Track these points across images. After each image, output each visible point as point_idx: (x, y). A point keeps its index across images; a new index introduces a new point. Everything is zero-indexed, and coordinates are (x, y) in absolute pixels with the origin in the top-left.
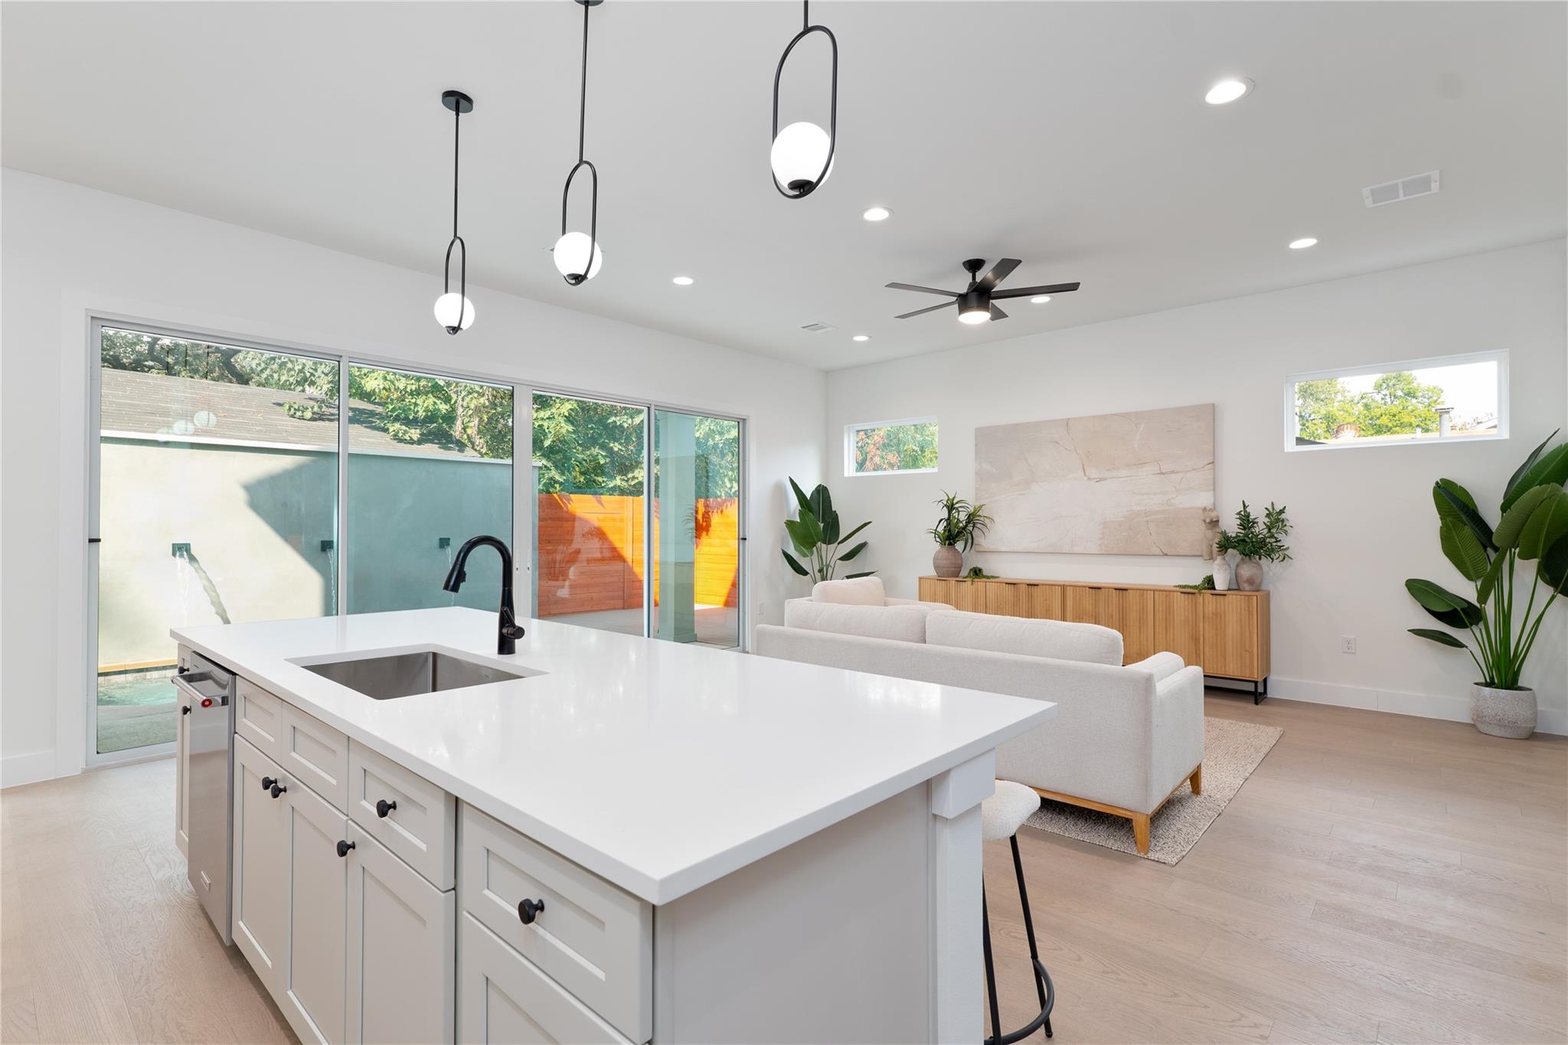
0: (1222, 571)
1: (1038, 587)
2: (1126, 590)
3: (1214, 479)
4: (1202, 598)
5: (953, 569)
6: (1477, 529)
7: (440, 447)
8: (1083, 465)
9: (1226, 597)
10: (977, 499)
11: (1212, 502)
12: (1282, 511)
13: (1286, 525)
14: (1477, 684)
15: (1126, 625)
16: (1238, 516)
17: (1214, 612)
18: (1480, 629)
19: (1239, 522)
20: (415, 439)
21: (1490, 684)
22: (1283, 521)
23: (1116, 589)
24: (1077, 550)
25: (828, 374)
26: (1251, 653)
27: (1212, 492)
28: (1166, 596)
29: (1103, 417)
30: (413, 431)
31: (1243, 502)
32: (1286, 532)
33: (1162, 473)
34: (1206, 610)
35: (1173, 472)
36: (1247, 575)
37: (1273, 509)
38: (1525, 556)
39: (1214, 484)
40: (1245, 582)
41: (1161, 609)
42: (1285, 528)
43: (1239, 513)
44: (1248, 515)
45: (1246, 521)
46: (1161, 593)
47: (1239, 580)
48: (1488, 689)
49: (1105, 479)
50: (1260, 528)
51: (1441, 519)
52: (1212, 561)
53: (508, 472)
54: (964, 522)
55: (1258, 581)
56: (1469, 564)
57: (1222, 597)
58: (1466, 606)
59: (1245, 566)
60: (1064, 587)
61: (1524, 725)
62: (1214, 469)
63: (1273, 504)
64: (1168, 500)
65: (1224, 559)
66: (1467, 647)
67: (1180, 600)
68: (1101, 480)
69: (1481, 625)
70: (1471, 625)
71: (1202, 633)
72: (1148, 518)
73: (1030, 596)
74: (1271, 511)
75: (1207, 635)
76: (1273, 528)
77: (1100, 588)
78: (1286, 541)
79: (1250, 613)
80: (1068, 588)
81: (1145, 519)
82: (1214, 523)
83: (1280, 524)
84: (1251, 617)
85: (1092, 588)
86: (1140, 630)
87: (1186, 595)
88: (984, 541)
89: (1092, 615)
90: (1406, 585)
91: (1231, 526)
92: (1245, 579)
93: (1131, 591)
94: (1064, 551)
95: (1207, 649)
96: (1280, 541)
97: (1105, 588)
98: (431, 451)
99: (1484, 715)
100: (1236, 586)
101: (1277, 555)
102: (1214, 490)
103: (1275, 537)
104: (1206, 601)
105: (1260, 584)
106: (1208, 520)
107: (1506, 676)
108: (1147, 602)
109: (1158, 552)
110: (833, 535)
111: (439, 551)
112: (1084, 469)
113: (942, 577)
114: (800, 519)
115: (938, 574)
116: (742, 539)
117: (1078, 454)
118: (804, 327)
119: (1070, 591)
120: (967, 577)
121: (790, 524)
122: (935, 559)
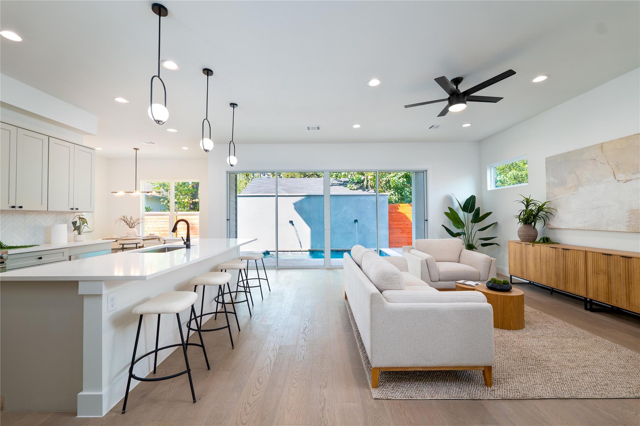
1: (569, 251)
2: (631, 258)
5: (528, 237)
7: (361, 191)
8: (614, 172)
10: (547, 199)
15: (631, 283)
23: (623, 257)
24: (610, 229)
25: (480, 142)
29: (628, 138)
30: (355, 186)
49: (631, 180)
53: (375, 197)
54: (537, 211)
68: (627, 181)
73: (565, 257)
80: (589, 253)
85: (605, 254)
88: (554, 223)
89: (606, 273)
93: (635, 259)
94: (601, 230)
97: (615, 255)
110: (477, 218)
111: (354, 224)
112: (614, 175)
113: (522, 241)
114: (450, 211)
115: (520, 240)
116: (426, 220)
117: (610, 165)
118: (430, 128)
119: (590, 256)
120: (539, 242)
121: (446, 214)
122: (518, 231)
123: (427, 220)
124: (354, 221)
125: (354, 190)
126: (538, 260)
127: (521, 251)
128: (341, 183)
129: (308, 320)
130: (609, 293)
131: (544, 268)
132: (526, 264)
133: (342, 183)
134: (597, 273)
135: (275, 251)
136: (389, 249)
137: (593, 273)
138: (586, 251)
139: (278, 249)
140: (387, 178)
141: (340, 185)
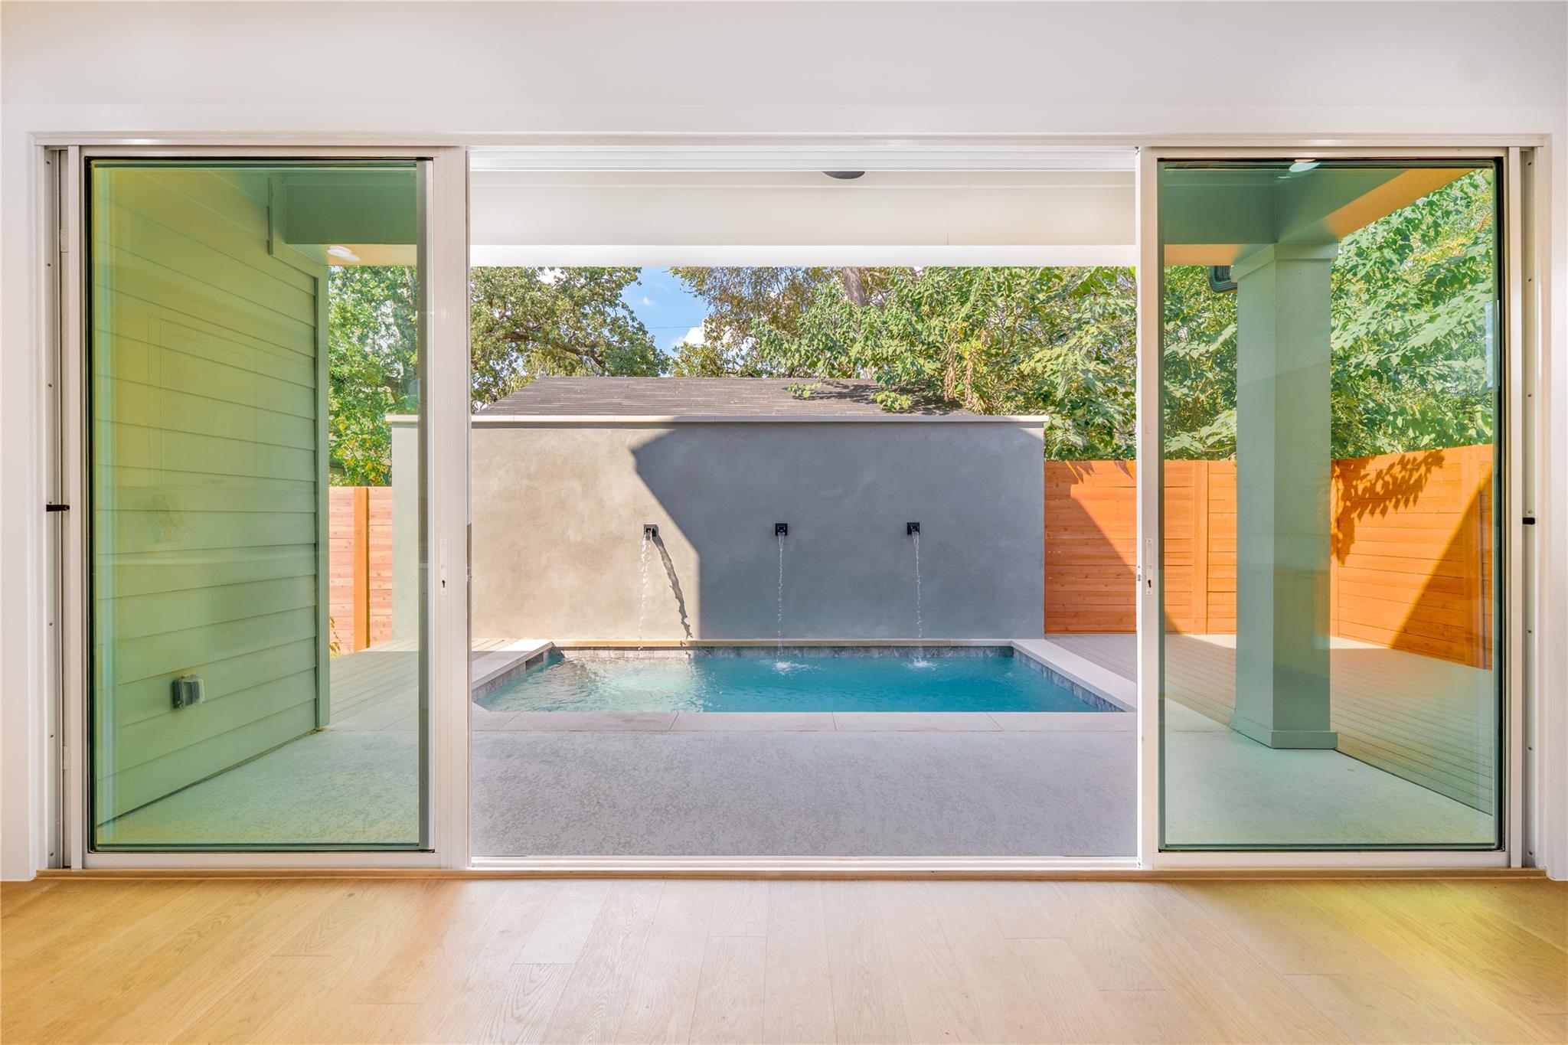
7: (923, 414)
20: (906, 406)
30: (902, 397)
98: (919, 416)
111: (904, 541)
124: (903, 529)
125: (902, 410)
128: (844, 391)
133: (847, 390)
140: (1039, 361)
141: (840, 396)
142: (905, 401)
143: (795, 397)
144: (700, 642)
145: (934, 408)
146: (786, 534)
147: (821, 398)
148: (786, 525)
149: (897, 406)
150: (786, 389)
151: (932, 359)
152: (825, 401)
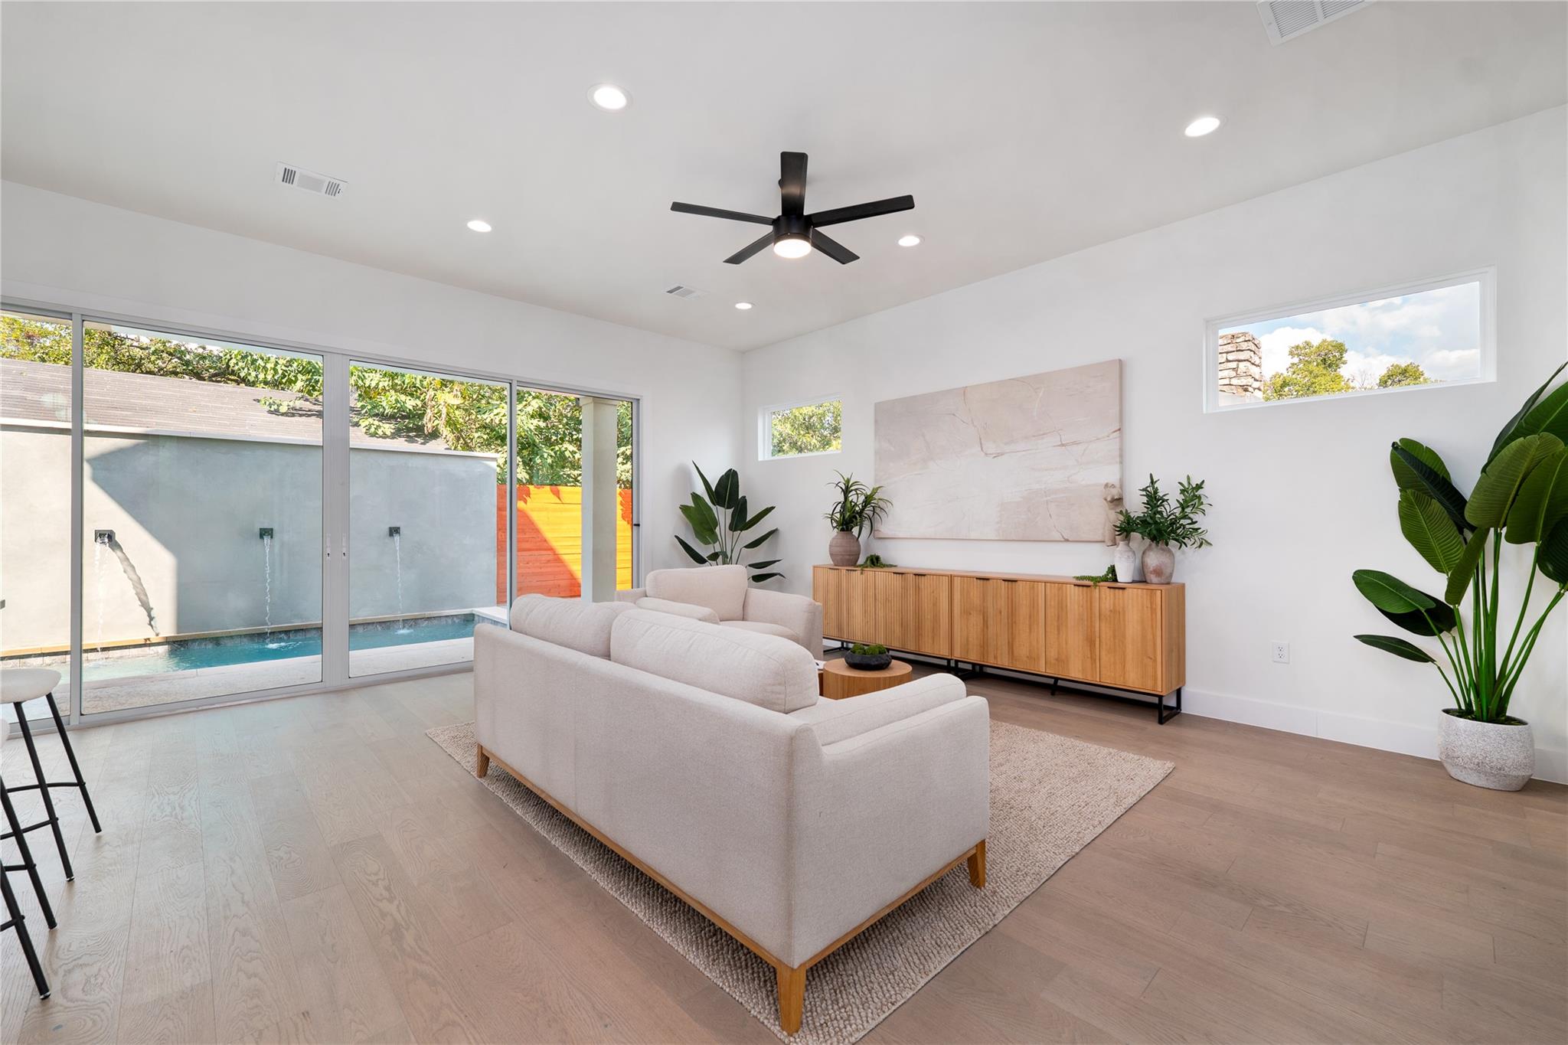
0: (1123, 559)
1: (926, 577)
2: (1016, 581)
3: (1121, 450)
4: (1097, 590)
5: (848, 557)
6: (1447, 504)
7: (406, 440)
8: (980, 439)
9: (1126, 590)
10: (876, 481)
11: (1118, 477)
12: (1199, 487)
13: (1202, 503)
14: (1447, 711)
15: (1015, 622)
16: (1144, 493)
17: (1112, 608)
18: (1454, 638)
19: (1145, 499)
20: (389, 434)
21: (1465, 713)
22: (1199, 497)
23: (1004, 580)
25: (743, 354)
26: (1155, 661)
27: (1118, 466)
28: (1059, 589)
29: (1001, 383)
30: (385, 425)
31: (1151, 475)
32: (1203, 512)
33: (1063, 445)
34: (1103, 606)
35: (1075, 443)
36: (1154, 565)
37: (1189, 483)
38: (1516, 538)
39: (1121, 456)
40: (1151, 573)
41: (1053, 603)
42: (1201, 507)
43: (1145, 490)
44: (1156, 491)
45: (1154, 499)
46: (1053, 585)
47: (1146, 570)
48: (1462, 720)
49: (1002, 454)
50: (1172, 505)
51: (1400, 491)
52: (1115, 547)
53: (452, 461)
54: (860, 506)
55: (1167, 571)
56: (1438, 552)
57: (1121, 591)
58: (1433, 605)
59: (1151, 553)
60: (951, 578)
61: (1515, 773)
62: (1121, 438)
63: (1188, 478)
64: (1068, 478)
65: (1128, 545)
66: (1433, 661)
67: (1074, 594)
68: (998, 455)
69: (1455, 632)
70: (1441, 631)
71: (1097, 635)
72: (1049, 498)
73: (918, 589)
74: (1187, 487)
75: (1103, 636)
76: (1188, 506)
77: (988, 579)
78: (1202, 521)
79: (1153, 610)
80: (956, 578)
81: (1045, 499)
82: (1117, 501)
83: (1197, 501)
84: (1154, 616)
85: (980, 579)
86: (1030, 629)
87: (1081, 588)
88: (885, 528)
89: (980, 611)
90: (1353, 577)
91: (1136, 506)
92: (1151, 569)
93: (1021, 583)
95: (1103, 653)
96: (1196, 522)
98: (400, 444)
99: (1456, 755)
100: (1141, 579)
101: (1193, 541)
102: (1121, 463)
103: (1190, 518)
104: (1103, 596)
105: (1171, 575)
106: (1109, 499)
107: (1488, 703)
108: (1038, 596)
109: (1057, 536)
110: (740, 522)
111: (388, 540)
112: (981, 444)
113: (836, 565)
114: (695, 504)
115: (832, 563)
116: (635, 525)
117: (975, 426)
118: (669, 292)
119: (957, 582)
120: (863, 566)
121: (685, 509)
122: (830, 546)
123: (638, 525)
124: (387, 531)
125: (385, 436)
126: (871, 600)
127: (839, 586)
129: (386, 894)
130: (984, 646)
131: (881, 614)
132: (848, 610)
134: (966, 612)
135: (66, 653)
136: (499, 608)
137: (961, 613)
138: (951, 576)
139: (84, 643)
142: (388, 428)
143: (270, 412)
144: (176, 637)
145: (416, 436)
146: (272, 537)
147: (301, 415)
148: (272, 530)
149: (380, 432)
150: (259, 401)
151: (413, 397)
152: (304, 418)
